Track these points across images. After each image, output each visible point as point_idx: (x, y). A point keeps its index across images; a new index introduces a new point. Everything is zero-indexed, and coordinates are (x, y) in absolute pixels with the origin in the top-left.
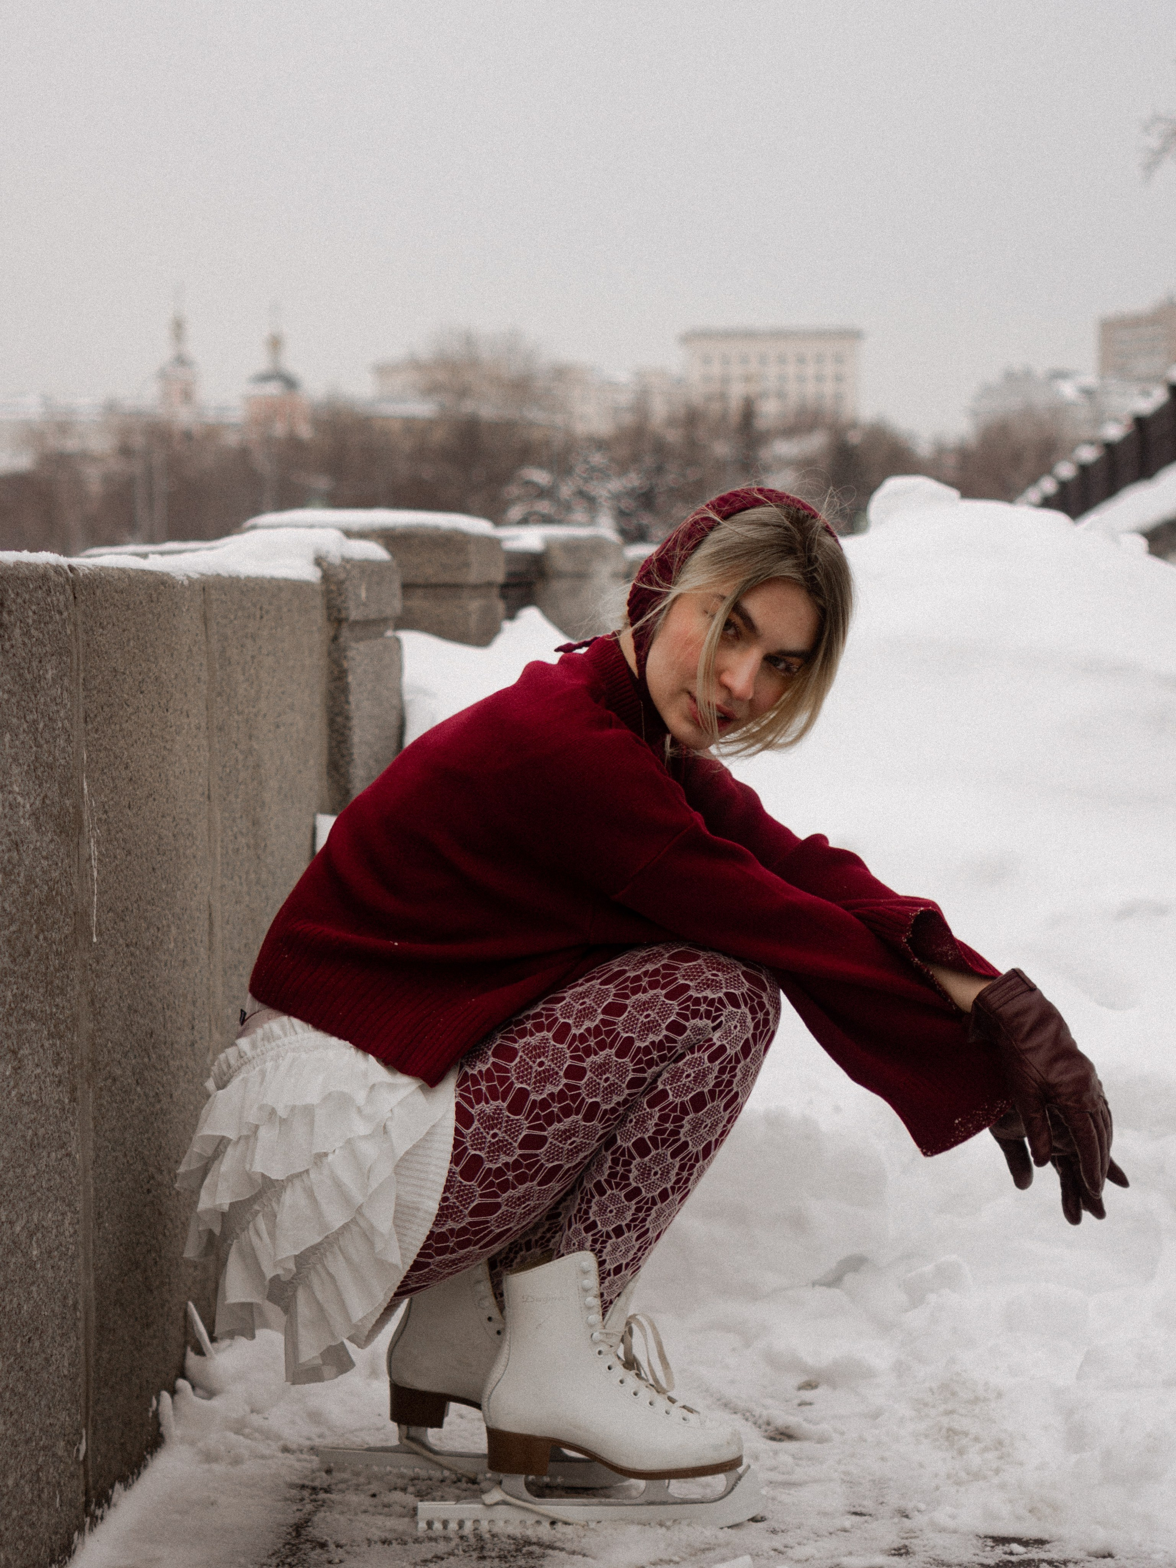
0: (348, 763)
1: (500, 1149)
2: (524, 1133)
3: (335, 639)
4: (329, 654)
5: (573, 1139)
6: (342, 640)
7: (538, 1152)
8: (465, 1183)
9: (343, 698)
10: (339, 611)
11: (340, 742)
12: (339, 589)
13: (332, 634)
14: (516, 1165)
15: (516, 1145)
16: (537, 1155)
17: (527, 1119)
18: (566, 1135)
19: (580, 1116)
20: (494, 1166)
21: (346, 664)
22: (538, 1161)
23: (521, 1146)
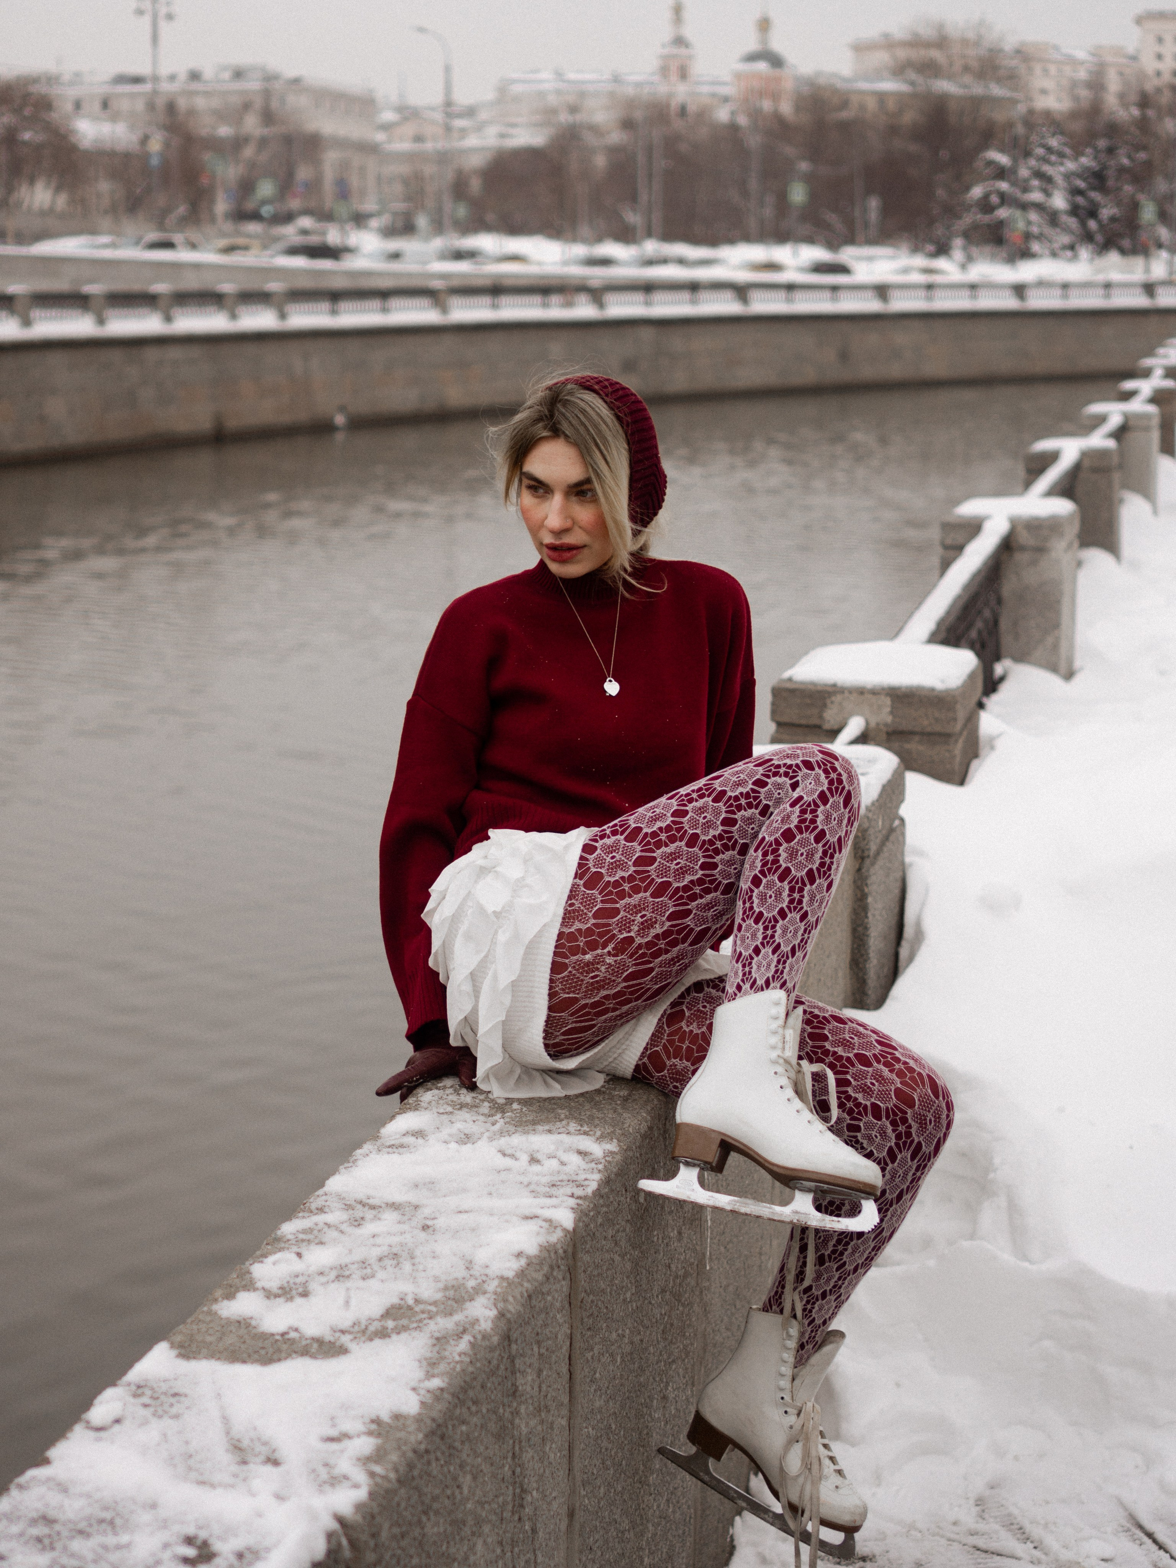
0: (866, 961)
1: (617, 866)
2: (637, 855)
3: (859, 870)
4: (854, 882)
5: (678, 860)
6: (863, 871)
7: (649, 868)
8: (588, 892)
9: (863, 914)
10: (863, 851)
11: (859, 946)
12: (863, 835)
13: (857, 866)
14: (631, 878)
15: (630, 863)
16: (648, 871)
17: (639, 844)
18: (673, 856)
19: (683, 843)
20: (612, 879)
21: (866, 890)
22: (650, 876)
23: (635, 865)
